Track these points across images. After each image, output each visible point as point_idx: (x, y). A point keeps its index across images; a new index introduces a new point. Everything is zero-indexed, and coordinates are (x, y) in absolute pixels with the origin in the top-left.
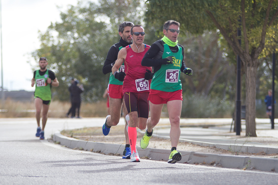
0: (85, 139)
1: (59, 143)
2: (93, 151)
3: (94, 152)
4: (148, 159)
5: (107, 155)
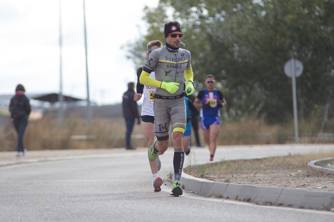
0: (224, 180)
2: (239, 198)
3: (240, 200)
4: (328, 210)
5: (260, 205)
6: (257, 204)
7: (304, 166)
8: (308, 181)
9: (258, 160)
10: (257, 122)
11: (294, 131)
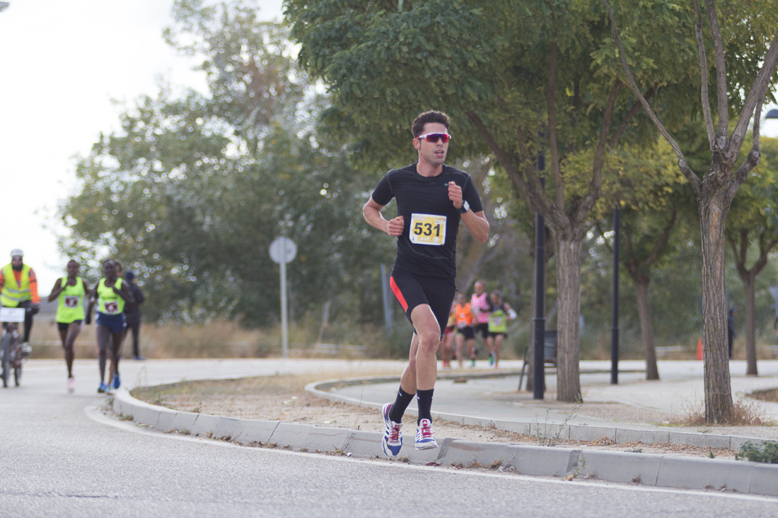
0: (190, 409)
1: (131, 419)
2: (213, 436)
3: (216, 439)
4: (343, 454)
5: (245, 446)
6: (241, 444)
7: (300, 391)
8: (310, 412)
9: (232, 380)
10: (229, 326)
11: (281, 340)
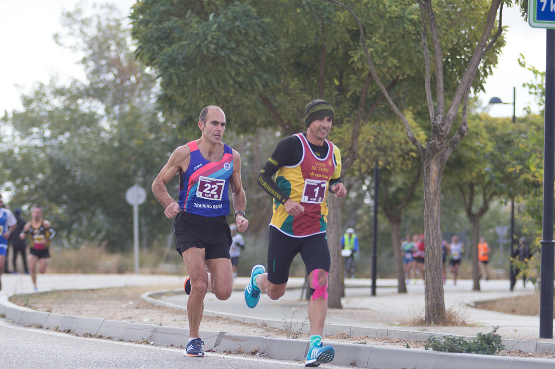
2: (59, 329)
3: (60, 331)
4: (147, 343)
5: (80, 337)
6: (77, 335)
7: (136, 297)
8: (136, 313)
9: (92, 290)
10: (97, 251)
11: (133, 261)
